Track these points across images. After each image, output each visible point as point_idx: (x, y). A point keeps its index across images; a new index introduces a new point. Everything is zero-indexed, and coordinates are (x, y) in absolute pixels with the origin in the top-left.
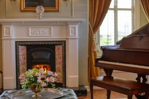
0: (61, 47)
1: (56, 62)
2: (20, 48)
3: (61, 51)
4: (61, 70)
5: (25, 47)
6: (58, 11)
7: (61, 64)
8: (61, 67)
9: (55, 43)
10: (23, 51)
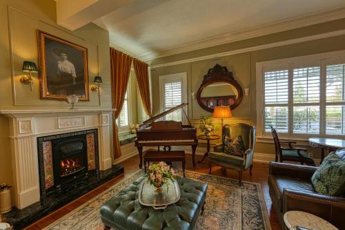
0: (93, 135)
1: (88, 150)
2: (44, 144)
3: (93, 138)
4: (94, 157)
5: (49, 143)
6: (88, 100)
7: (94, 151)
8: (93, 154)
9: (85, 133)
10: (47, 148)
